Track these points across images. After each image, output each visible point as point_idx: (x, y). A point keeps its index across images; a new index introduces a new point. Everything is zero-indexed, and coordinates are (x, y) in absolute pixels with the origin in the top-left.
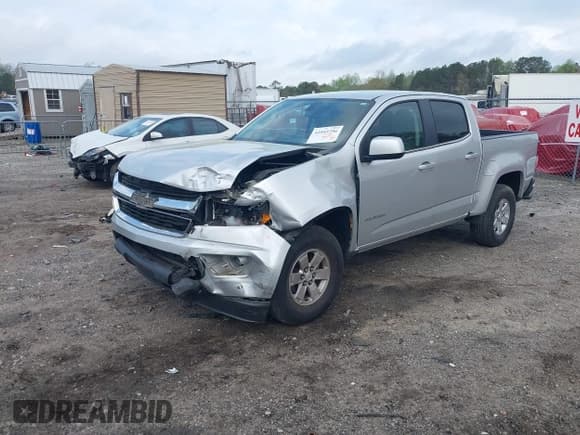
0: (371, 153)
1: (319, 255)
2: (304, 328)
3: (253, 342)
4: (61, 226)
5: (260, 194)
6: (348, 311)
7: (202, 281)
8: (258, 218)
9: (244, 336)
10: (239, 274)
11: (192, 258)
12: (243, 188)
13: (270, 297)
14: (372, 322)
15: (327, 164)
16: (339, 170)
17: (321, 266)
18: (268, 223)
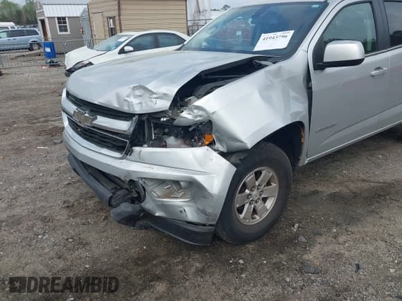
0: (325, 60)
1: (267, 173)
2: (251, 246)
3: (198, 265)
4: (50, 127)
5: (201, 113)
6: (296, 225)
7: (143, 204)
8: (199, 139)
9: (189, 256)
10: (181, 197)
11: (132, 182)
12: (182, 106)
13: (214, 223)
14: (322, 240)
15: (277, 74)
16: (291, 80)
17: (269, 184)
18: (211, 144)
